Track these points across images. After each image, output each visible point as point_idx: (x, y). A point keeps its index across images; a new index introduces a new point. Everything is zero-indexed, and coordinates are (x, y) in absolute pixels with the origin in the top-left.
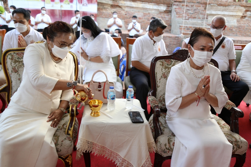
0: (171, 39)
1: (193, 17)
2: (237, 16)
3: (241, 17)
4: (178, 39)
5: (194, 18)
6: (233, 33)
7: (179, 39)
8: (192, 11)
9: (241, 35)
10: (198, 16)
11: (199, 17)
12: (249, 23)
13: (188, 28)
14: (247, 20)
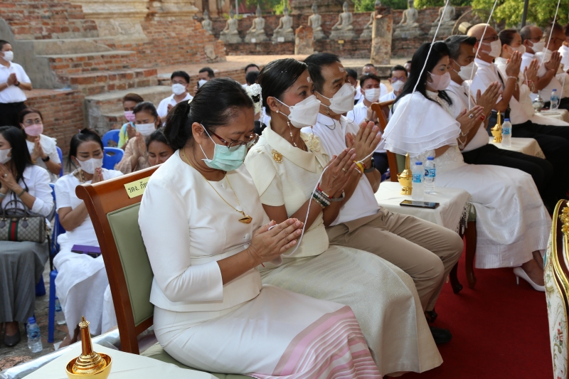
0: (55, 103)
1: (61, 26)
2: (137, 16)
3: (145, 15)
4: (73, 98)
5: (64, 30)
6: (148, 60)
7: (77, 97)
8: (46, 9)
9: (164, 61)
10: (70, 23)
11: (73, 25)
12: (166, 30)
13: (76, 63)
14: (159, 22)
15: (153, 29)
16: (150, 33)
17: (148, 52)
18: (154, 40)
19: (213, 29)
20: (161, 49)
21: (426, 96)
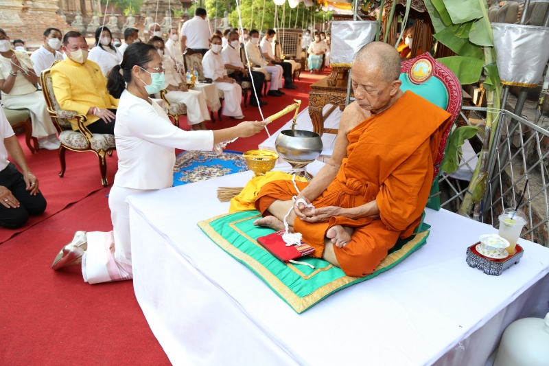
2: (15, 8)
12: (37, 19)
14: (31, 14)
15: (27, 18)
16: (25, 20)
17: (24, 31)
18: (28, 24)
19: (84, 22)
20: (33, 30)
21: (103, 49)
